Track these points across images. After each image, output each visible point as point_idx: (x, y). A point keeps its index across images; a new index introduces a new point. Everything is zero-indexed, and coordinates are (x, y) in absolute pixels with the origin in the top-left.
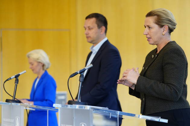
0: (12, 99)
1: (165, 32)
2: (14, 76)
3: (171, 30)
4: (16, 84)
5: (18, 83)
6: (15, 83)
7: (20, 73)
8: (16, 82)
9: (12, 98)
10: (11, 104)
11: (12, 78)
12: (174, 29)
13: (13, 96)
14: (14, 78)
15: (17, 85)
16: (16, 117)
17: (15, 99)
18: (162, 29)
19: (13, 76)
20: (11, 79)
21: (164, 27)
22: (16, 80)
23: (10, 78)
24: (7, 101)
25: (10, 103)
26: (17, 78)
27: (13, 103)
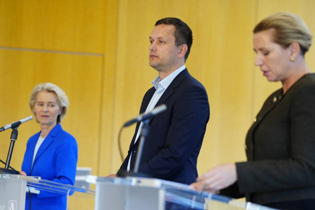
0: (4, 167)
1: (294, 55)
2: (10, 125)
3: (304, 50)
5: (16, 139)
6: (11, 138)
7: (22, 121)
8: (14, 135)
9: (5, 165)
10: (2, 177)
11: (5, 128)
12: (310, 45)
13: (5, 162)
14: (9, 128)
15: (14, 141)
16: (10, 201)
17: (9, 168)
18: (288, 51)
19: (8, 124)
20: (4, 130)
21: (291, 46)
22: (12, 133)
23: (3, 128)
26: (15, 129)
27: (5, 173)
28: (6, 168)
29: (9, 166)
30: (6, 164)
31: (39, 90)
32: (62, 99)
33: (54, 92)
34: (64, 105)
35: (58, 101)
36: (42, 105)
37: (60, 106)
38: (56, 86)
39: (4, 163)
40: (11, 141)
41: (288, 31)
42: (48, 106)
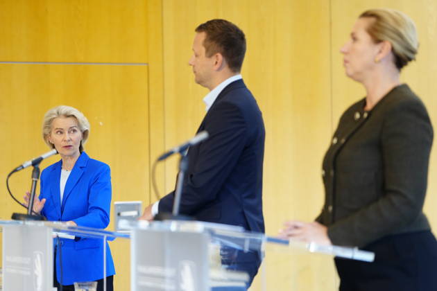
0: (26, 213)
1: (381, 56)
2: (30, 163)
4: (34, 179)
6: (32, 177)
7: (43, 156)
8: (35, 174)
10: (24, 224)
11: (24, 166)
14: (29, 166)
15: (36, 181)
16: (35, 253)
17: (33, 214)
19: (28, 161)
20: (23, 168)
22: (33, 171)
23: (21, 166)
24: (16, 217)
25: (21, 222)
26: (36, 166)
27: (28, 220)
28: (29, 213)
29: (32, 211)
30: (28, 208)
31: (54, 116)
32: (83, 122)
33: (73, 116)
34: (85, 128)
35: (79, 125)
36: (61, 133)
37: (81, 131)
38: (75, 109)
39: (26, 207)
40: (33, 181)
41: (388, 26)
42: (69, 132)
